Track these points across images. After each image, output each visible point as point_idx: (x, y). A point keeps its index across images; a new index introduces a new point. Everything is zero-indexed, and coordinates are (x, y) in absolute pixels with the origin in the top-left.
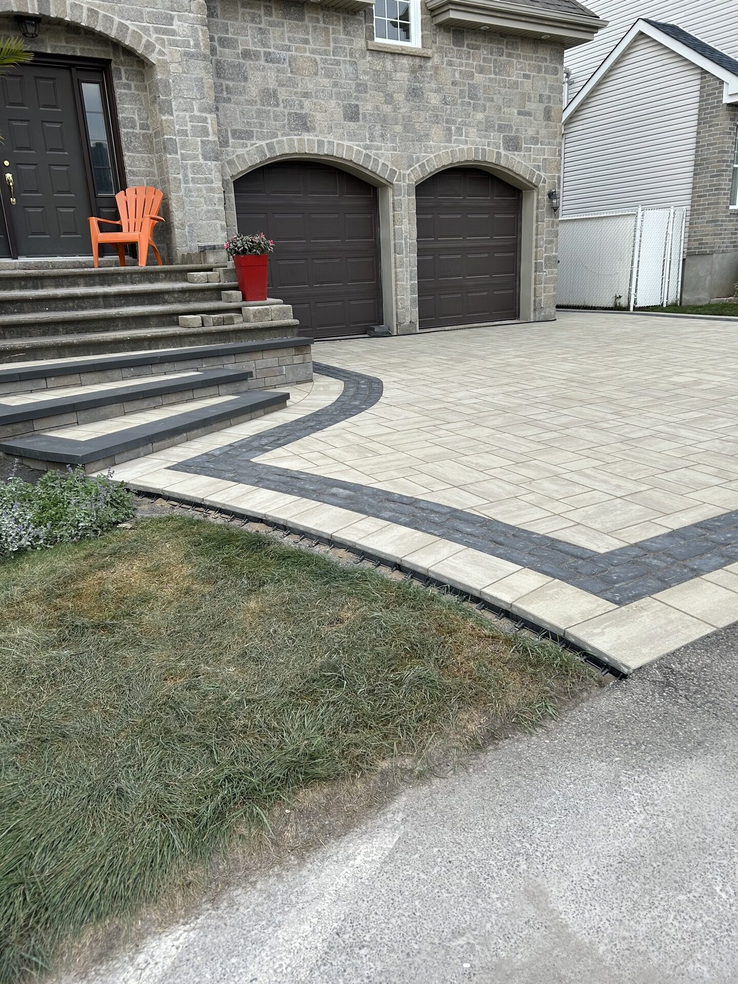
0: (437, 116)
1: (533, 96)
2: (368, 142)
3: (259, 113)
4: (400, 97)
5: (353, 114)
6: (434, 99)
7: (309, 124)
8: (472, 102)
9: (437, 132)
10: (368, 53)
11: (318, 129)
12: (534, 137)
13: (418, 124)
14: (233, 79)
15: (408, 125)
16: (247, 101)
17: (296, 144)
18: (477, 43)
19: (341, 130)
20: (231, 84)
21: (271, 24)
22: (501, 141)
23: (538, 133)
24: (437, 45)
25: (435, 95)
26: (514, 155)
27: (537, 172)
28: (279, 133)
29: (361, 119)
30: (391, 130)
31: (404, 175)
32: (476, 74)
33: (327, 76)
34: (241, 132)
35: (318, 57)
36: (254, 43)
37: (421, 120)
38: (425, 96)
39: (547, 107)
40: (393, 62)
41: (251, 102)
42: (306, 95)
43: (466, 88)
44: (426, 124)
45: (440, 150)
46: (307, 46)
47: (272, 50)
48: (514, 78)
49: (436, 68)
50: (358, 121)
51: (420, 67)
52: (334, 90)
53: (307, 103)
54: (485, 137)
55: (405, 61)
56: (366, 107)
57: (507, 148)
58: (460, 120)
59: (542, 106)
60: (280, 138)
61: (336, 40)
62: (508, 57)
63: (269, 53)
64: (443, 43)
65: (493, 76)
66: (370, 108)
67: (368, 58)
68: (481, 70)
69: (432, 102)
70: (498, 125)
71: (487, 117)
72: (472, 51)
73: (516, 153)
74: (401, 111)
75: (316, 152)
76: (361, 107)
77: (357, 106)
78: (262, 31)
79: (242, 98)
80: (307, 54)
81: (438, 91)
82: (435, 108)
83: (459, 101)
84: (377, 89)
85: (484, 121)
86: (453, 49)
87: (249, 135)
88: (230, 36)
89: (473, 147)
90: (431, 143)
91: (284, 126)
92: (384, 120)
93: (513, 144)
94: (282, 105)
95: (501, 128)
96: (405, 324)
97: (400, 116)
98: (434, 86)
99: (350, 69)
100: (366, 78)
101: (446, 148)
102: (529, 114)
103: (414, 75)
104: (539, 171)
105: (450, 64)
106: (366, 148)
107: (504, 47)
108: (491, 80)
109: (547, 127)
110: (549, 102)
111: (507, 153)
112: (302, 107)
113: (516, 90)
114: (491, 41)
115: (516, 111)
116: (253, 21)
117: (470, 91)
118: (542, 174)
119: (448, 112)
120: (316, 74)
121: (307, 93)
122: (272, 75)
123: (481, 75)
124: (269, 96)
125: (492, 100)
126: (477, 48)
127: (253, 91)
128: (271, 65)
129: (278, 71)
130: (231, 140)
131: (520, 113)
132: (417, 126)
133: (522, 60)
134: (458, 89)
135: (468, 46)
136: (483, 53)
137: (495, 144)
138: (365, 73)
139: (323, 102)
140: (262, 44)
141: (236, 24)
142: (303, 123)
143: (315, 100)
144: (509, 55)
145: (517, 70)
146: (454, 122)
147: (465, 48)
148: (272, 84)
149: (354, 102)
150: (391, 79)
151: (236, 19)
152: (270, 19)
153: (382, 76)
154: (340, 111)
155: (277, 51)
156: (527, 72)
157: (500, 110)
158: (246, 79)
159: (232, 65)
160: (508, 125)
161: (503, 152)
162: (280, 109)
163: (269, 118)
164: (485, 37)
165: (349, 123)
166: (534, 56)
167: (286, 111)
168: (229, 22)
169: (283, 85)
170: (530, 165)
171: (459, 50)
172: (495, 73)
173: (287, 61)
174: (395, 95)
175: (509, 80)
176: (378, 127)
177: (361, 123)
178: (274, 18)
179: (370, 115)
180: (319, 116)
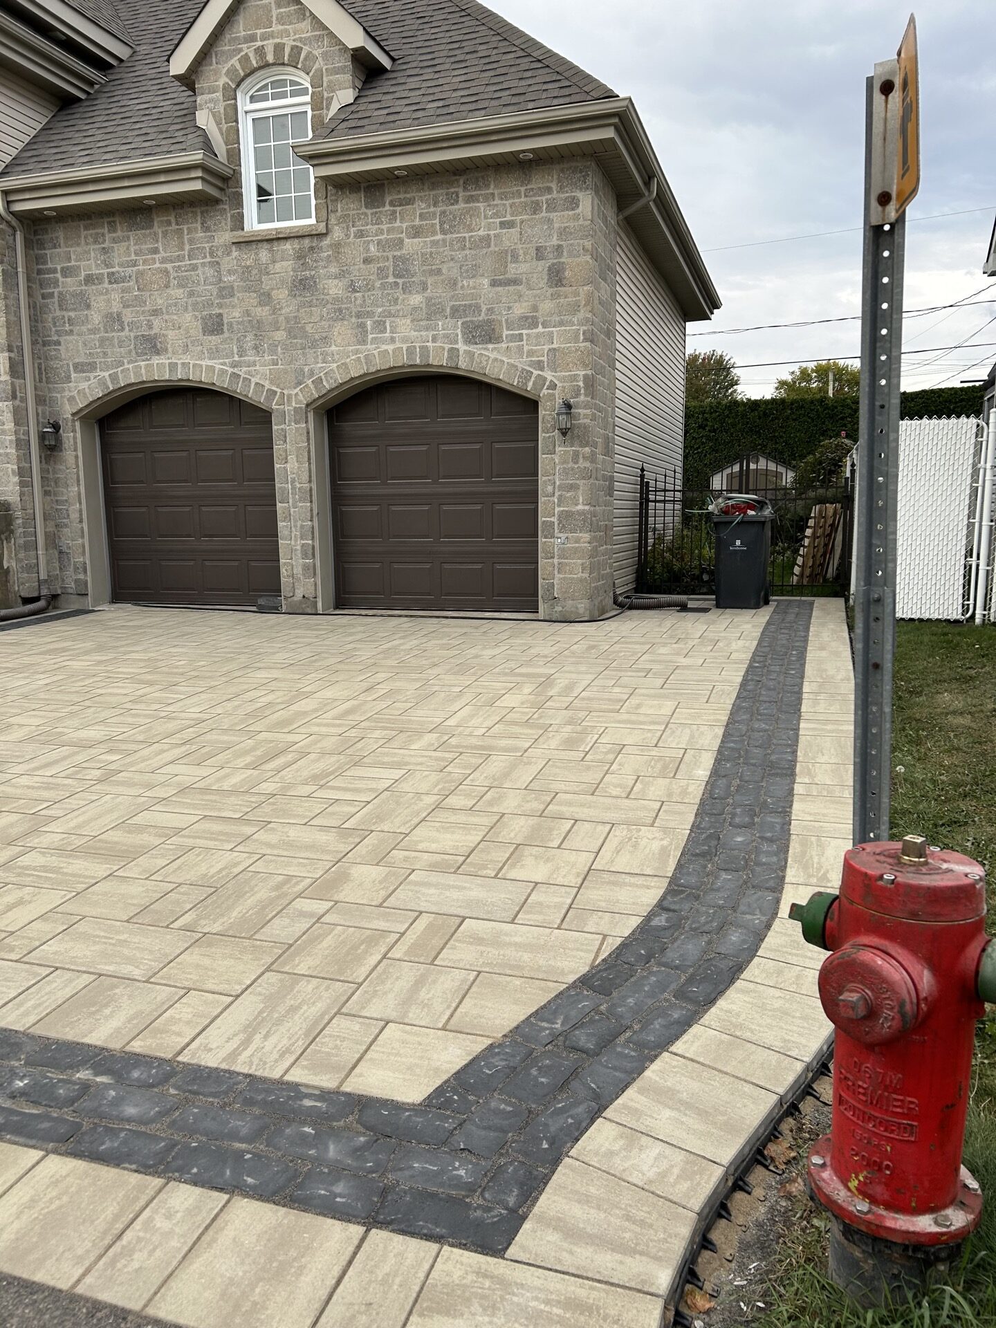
0: (340, 310)
1: (521, 252)
2: (236, 358)
3: (102, 341)
4: (281, 295)
5: (214, 326)
6: (335, 288)
7: (159, 345)
8: (400, 281)
9: (342, 333)
10: (234, 248)
11: (170, 350)
12: (527, 318)
13: (311, 325)
14: (75, 310)
15: (295, 329)
16: (89, 330)
17: (143, 371)
18: (408, 196)
19: (200, 348)
20: (72, 314)
21: (114, 241)
22: (459, 331)
23: (535, 308)
24: (339, 214)
25: (336, 282)
26: (487, 349)
27: (536, 373)
28: (125, 361)
29: (225, 330)
30: (269, 339)
31: (289, 396)
32: (407, 240)
33: (180, 286)
34: (82, 364)
35: (169, 266)
36: (97, 265)
37: (315, 318)
38: (320, 286)
39: (553, 264)
40: (271, 250)
41: (93, 331)
42: (156, 312)
43: (390, 263)
44: (323, 323)
45: (349, 357)
46: (156, 256)
47: (116, 269)
48: (481, 233)
49: (337, 246)
50: (223, 333)
51: (312, 248)
52: (190, 301)
53: (156, 322)
54: (427, 329)
55: (288, 246)
56: (233, 315)
57: (470, 340)
58: (380, 310)
59: (543, 266)
60: (126, 366)
61: (191, 241)
62: (467, 203)
63: (113, 273)
64: (348, 209)
65: (439, 237)
66: (237, 315)
67: (235, 254)
68: (416, 232)
69: (331, 292)
70: (451, 309)
71: (429, 299)
72: (398, 209)
73: (490, 346)
74: (283, 312)
75: (167, 377)
76: (225, 316)
77: (220, 315)
78: (105, 251)
79: (84, 329)
80: (157, 265)
81: (340, 276)
82: (337, 300)
83: (378, 284)
84: (248, 289)
85: (423, 306)
86: (366, 214)
87: (92, 367)
88: (73, 263)
89: (405, 347)
90: (333, 348)
91: (130, 351)
92: (258, 327)
93: (485, 333)
94: (127, 328)
95: (455, 312)
96: (295, 599)
97: (281, 318)
98: (333, 269)
99: (210, 272)
100: (233, 278)
101: (357, 352)
102: (515, 282)
103: (301, 262)
104: (542, 369)
105: (360, 234)
106: (234, 365)
107: (460, 190)
108: (434, 243)
109: (554, 297)
110: (560, 255)
111: (472, 348)
112: (150, 327)
113: (485, 251)
114: (434, 186)
115: (486, 282)
116: (96, 242)
117: (395, 266)
118: (549, 375)
119: (358, 302)
120: (167, 286)
121: (156, 310)
122: (116, 296)
123: (416, 240)
124: (114, 320)
125: (439, 272)
126: (410, 202)
127: (96, 318)
128: (115, 286)
129: (123, 291)
130: (73, 375)
131: (494, 283)
132: (309, 328)
133: (497, 202)
134: (373, 267)
135: (391, 204)
136: (420, 206)
137: (446, 336)
138: (230, 272)
139: (175, 317)
140: (106, 265)
141: (79, 249)
142: (152, 345)
143: (167, 317)
144: (470, 199)
145: (486, 217)
146: (370, 314)
147: (387, 207)
148: (116, 307)
149: (218, 311)
150: (268, 273)
151: (78, 245)
152: (114, 235)
153: (255, 272)
154: (199, 324)
155: (121, 270)
156: (509, 218)
157: (455, 284)
158: (88, 307)
159: (74, 295)
160: (470, 306)
161: (462, 347)
162: (126, 332)
163: (114, 346)
164: (423, 184)
165: (210, 338)
166: (523, 189)
167: (132, 334)
168: (72, 249)
169: (128, 306)
170: (522, 363)
171: (376, 213)
172: (443, 232)
173: (134, 278)
174: (274, 293)
175: (472, 237)
176: (250, 337)
177: (226, 335)
178: (119, 233)
179: (238, 323)
180: (171, 334)
